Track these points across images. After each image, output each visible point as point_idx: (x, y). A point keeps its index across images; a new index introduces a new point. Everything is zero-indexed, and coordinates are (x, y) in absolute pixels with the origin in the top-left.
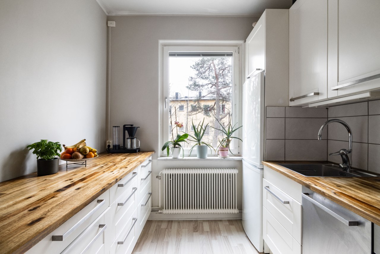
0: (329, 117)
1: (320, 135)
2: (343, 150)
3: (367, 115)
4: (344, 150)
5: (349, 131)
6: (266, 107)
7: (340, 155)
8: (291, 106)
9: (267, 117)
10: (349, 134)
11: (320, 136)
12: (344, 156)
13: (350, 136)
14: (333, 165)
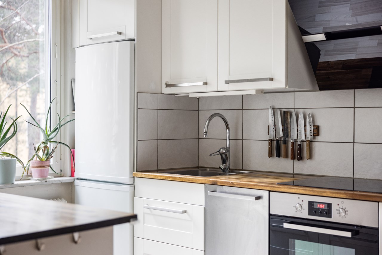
0: (199, 109)
1: (206, 131)
2: (222, 148)
3: (242, 109)
4: (224, 148)
5: (227, 127)
6: (137, 93)
7: (220, 155)
8: (163, 94)
9: (139, 108)
10: (227, 130)
11: (206, 133)
12: (224, 156)
13: (228, 132)
14: (208, 169)
